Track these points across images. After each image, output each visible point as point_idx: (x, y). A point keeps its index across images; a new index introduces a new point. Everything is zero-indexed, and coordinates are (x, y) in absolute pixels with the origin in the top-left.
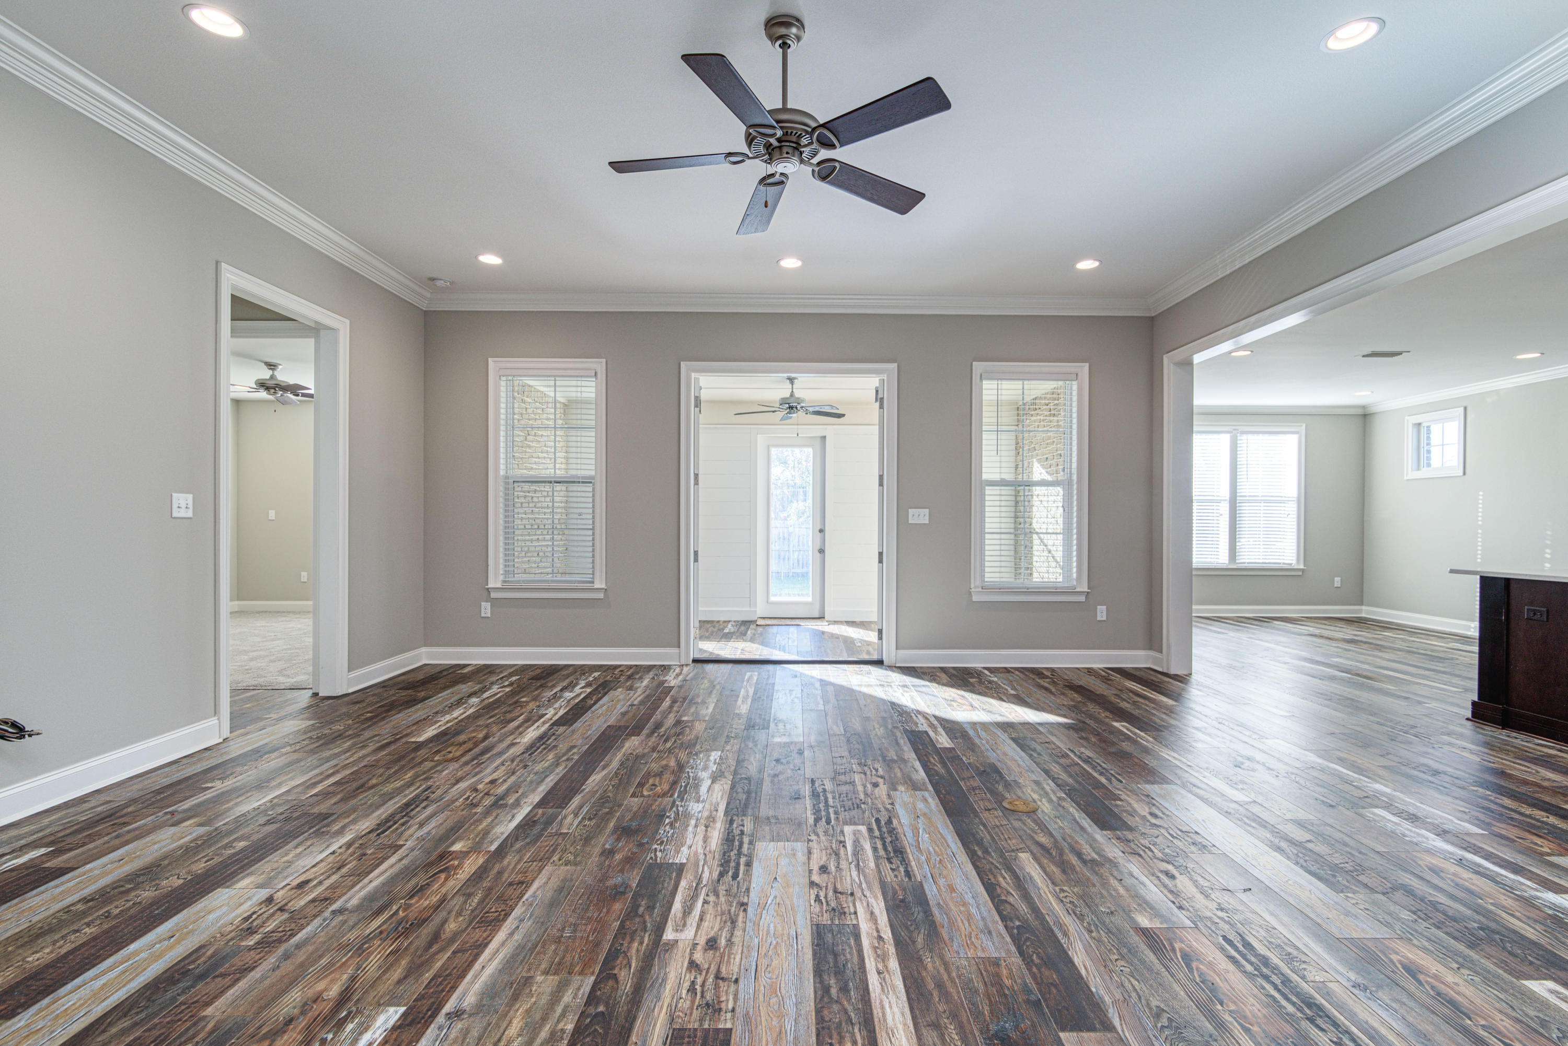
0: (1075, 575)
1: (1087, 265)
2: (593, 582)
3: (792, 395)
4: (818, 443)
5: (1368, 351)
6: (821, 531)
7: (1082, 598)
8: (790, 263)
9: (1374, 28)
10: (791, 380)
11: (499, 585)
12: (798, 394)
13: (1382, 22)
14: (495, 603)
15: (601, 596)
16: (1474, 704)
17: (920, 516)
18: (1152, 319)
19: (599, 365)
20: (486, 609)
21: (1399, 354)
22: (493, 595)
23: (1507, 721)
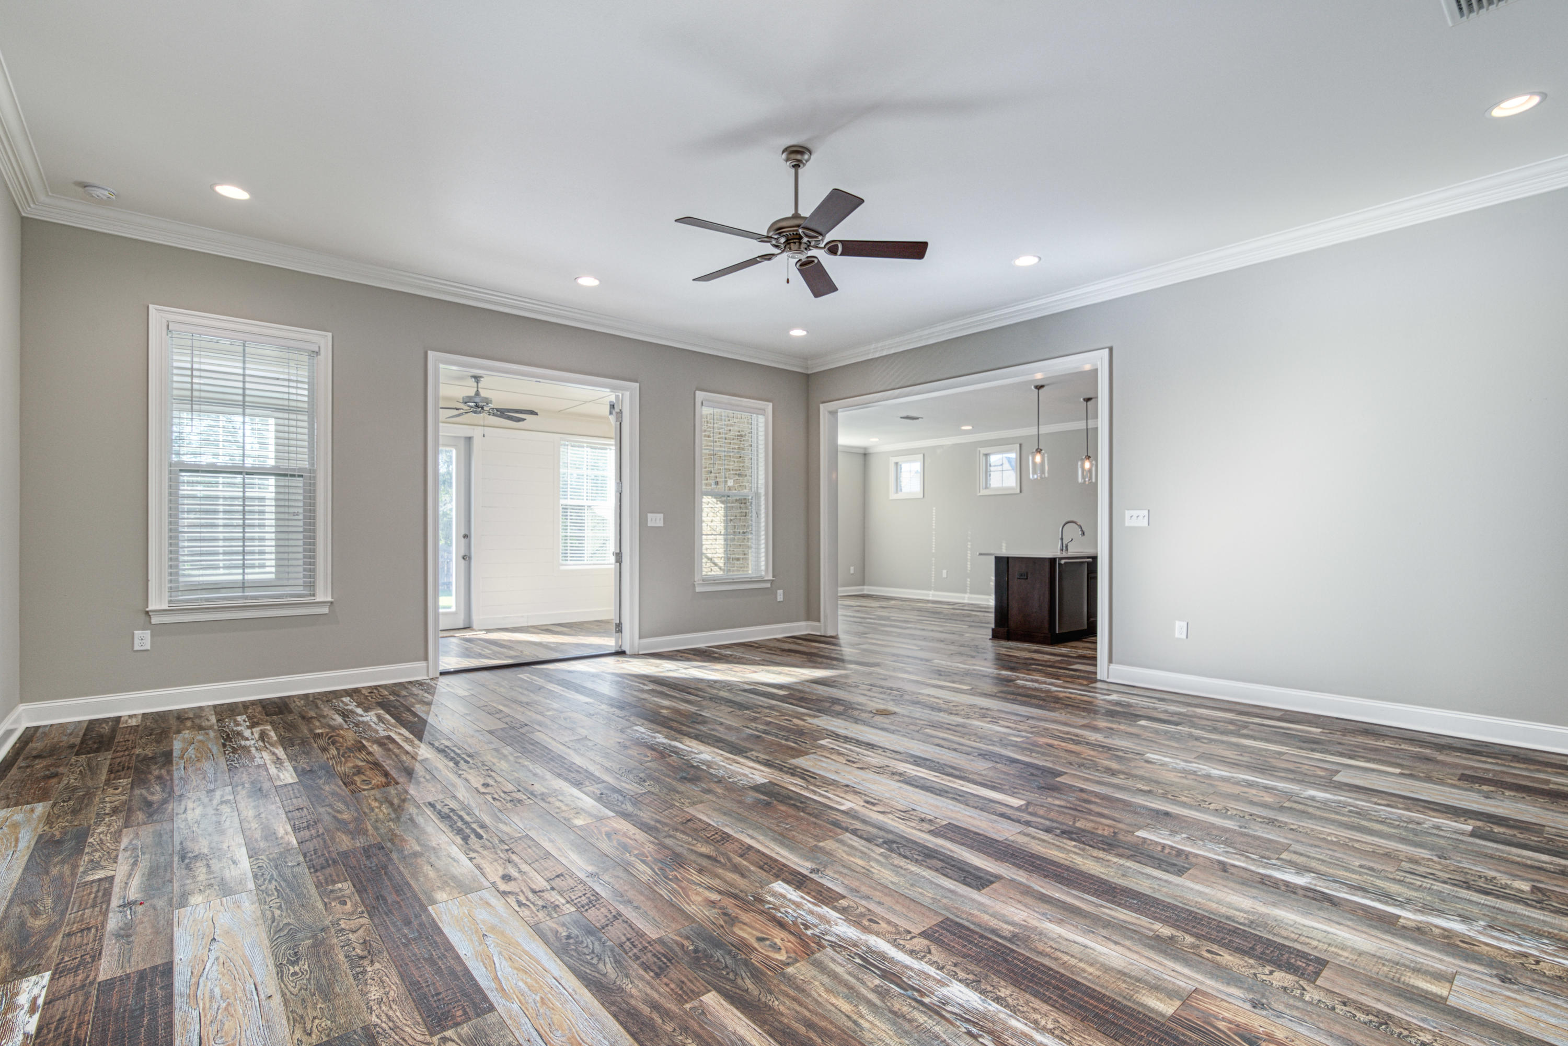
0: (763, 568)
1: (798, 333)
2: (314, 595)
3: (477, 394)
4: (462, 444)
5: (905, 415)
6: (465, 536)
7: (768, 585)
8: (588, 281)
9: (1036, 260)
10: (477, 378)
11: (165, 606)
12: (483, 393)
13: (1040, 259)
14: (158, 631)
15: (325, 610)
16: (993, 630)
17: (656, 520)
18: (807, 377)
19: (323, 340)
20: (143, 639)
21: (917, 418)
22: (155, 620)
23: (1008, 637)
